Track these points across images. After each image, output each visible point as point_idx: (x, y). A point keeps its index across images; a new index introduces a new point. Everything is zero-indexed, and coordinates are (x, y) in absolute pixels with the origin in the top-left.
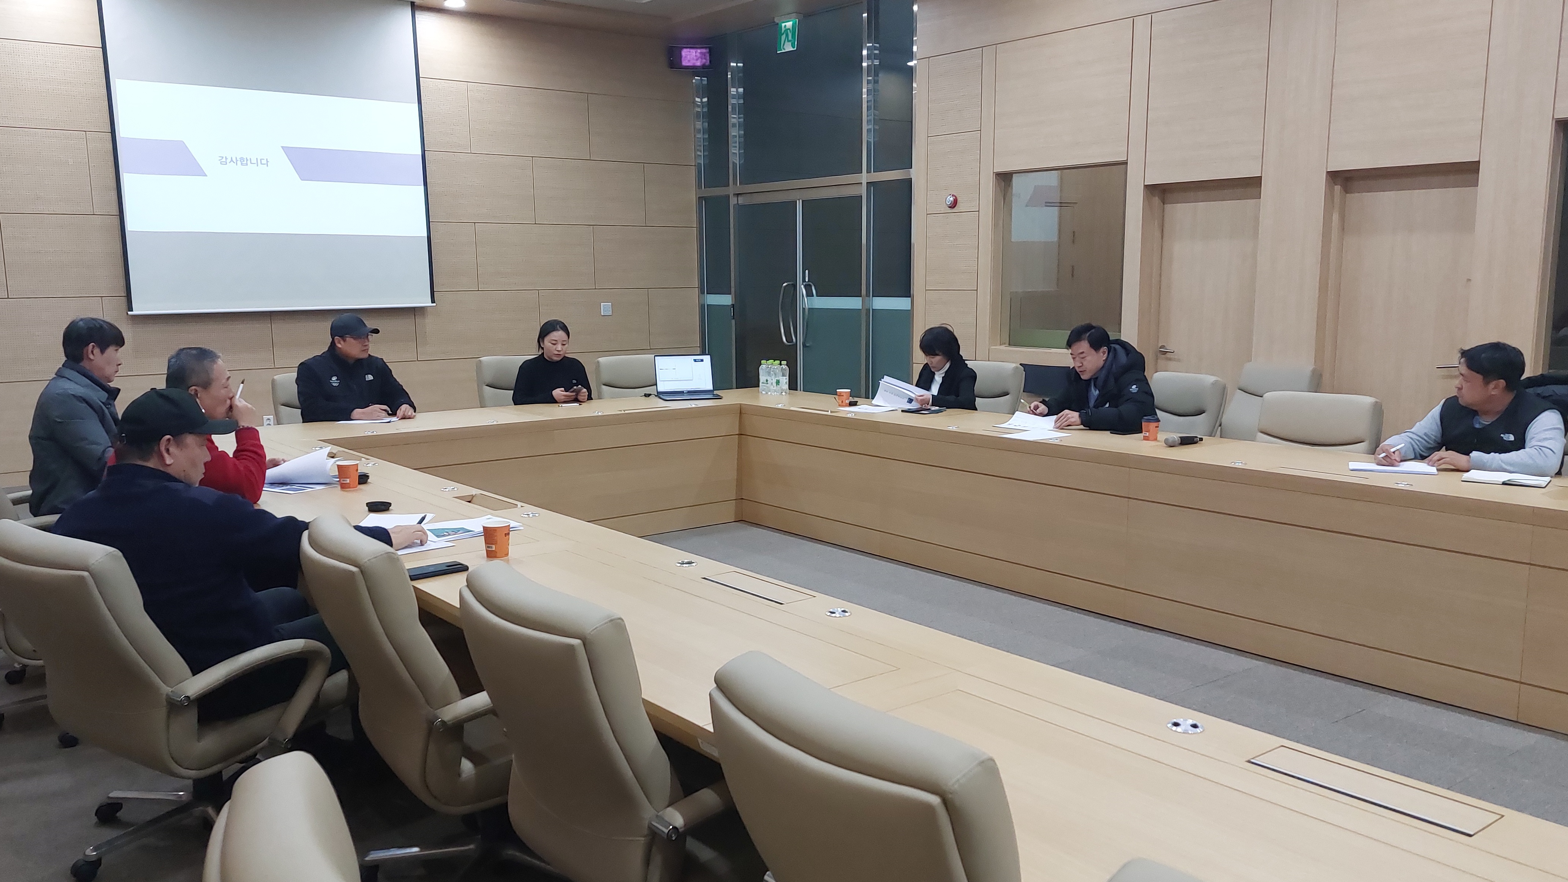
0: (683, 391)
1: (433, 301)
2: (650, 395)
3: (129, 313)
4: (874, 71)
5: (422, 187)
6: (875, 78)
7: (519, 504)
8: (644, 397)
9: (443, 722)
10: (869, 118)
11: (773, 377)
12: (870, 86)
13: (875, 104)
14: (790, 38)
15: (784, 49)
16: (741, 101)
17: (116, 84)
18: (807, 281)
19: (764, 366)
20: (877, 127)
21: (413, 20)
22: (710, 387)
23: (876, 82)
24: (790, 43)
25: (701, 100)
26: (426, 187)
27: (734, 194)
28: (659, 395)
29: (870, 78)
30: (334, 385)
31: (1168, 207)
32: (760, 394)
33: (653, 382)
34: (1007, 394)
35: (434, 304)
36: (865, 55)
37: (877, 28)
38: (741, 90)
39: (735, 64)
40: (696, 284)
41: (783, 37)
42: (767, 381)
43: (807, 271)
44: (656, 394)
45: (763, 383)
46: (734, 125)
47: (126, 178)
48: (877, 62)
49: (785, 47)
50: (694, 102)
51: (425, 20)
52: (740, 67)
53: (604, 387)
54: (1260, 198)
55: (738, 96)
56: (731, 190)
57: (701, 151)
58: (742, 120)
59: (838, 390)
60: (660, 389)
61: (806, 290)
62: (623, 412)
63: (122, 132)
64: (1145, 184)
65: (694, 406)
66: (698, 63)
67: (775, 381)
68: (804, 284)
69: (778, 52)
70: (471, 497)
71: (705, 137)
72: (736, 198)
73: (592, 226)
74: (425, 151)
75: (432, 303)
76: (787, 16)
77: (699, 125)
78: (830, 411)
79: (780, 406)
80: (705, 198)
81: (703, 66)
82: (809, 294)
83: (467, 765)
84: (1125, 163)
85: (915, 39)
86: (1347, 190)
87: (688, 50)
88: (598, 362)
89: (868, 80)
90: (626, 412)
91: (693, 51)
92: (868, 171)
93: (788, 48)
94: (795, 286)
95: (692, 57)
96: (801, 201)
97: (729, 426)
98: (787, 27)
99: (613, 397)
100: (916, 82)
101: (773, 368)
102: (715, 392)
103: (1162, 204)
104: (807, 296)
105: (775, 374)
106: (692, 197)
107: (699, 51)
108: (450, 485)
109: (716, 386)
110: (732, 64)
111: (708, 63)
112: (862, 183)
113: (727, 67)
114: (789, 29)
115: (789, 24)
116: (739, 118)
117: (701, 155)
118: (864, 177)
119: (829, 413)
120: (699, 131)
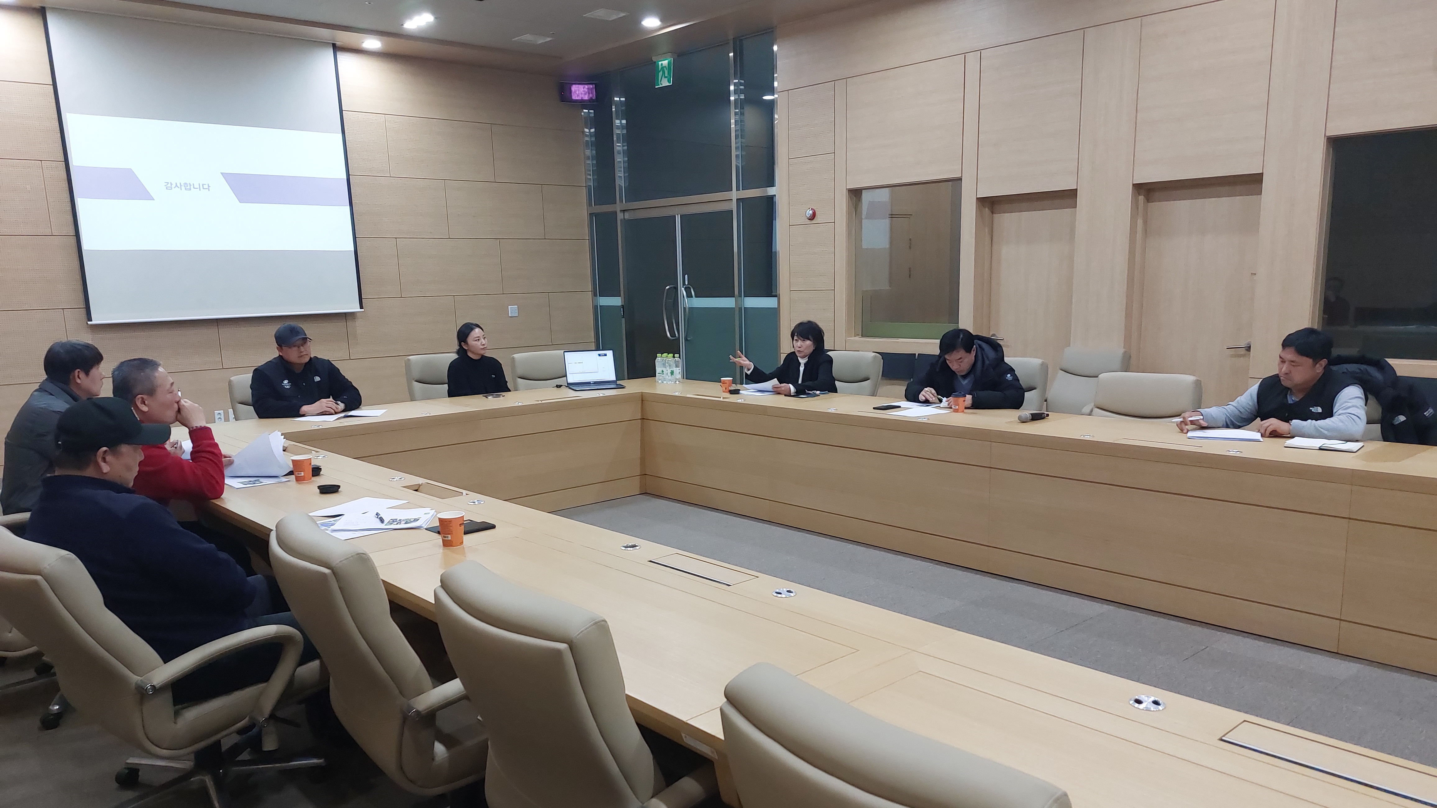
0: (590, 382)
1: (361, 307)
2: (562, 386)
3: (89, 323)
4: (741, 104)
5: (348, 207)
6: (742, 110)
7: (464, 492)
8: (556, 388)
9: (417, 711)
10: (738, 145)
11: (668, 368)
12: (737, 117)
13: (741, 133)
14: (666, 75)
15: (662, 85)
16: (625, 131)
17: (69, 119)
18: (686, 284)
19: (659, 358)
20: (744, 153)
21: (336, 61)
22: (614, 379)
23: (742, 114)
24: (666, 79)
25: (590, 131)
26: (351, 207)
27: (621, 211)
28: (570, 386)
29: (737, 110)
30: (288, 387)
31: (996, 216)
32: (657, 384)
33: (564, 374)
34: (867, 379)
35: (363, 310)
36: (732, 90)
37: (742, 66)
38: (624, 122)
39: (618, 99)
40: (590, 287)
41: (661, 74)
42: (663, 371)
43: (686, 276)
44: (567, 385)
45: (659, 374)
46: (619, 152)
47: (80, 202)
48: (742, 97)
49: (662, 82)
50: (583, 132)
51: (345, 60)
52: (623, 101)
53: (519, 379)
54: (1076, 207)
55: (622, 127)
56: (618, 207)
57: (590, 175)
58: (626, 148)
59: (722, 379)
60: (570, 381)
61: (686, 292)
62: (540, 402)
63: (74, 161)
64: (978, 197)
65: (601, 395)
66: (586, 98)
67: (670, 371)
68: (684, 286)
69: (656, 87)
70: (418, 486)
71: (593, 162)
72: (623, 214)
73: (499, 240)
74: (349, 175)
75: (360, 309)
76: (663, 56)
77: (588, 152)
78: (722, 398)
79: (677, 394)
80: (597, 215)
81: (591, 100)
82: (689, 295)
83: (439, 748)
84: (960, 179)
85: (775, 75)
86: (1148, 200)
87: (577, 86)
88: (513, 358)
89: (735, 112)
90: (543, 402)
91: (581, 86)
92: (738, 189)
93: (665, 83)
94: (676, 288)
95: (580, 92)
96: (679, 216)
97: (632, 412)
98: (663, 65)
99: (528, 388)
100: (777, 114)
101: (668, 361)
102: (618, 382)
103: (991, 214)
104: (688, 297)
105: (670, 366)
106: (584, 213)
107: (586, 86)
108: (398, 475)
109: (619, 375)
110: (616, 99)
111: (594, 98)
112: (732, 199)
113: (611, 102)
114: (665, 67)
115: (665, 63)
116: (623, 146)
117: (591, 179)
118: (735, 194)
119: (721, 399)
120: (588, 158)
